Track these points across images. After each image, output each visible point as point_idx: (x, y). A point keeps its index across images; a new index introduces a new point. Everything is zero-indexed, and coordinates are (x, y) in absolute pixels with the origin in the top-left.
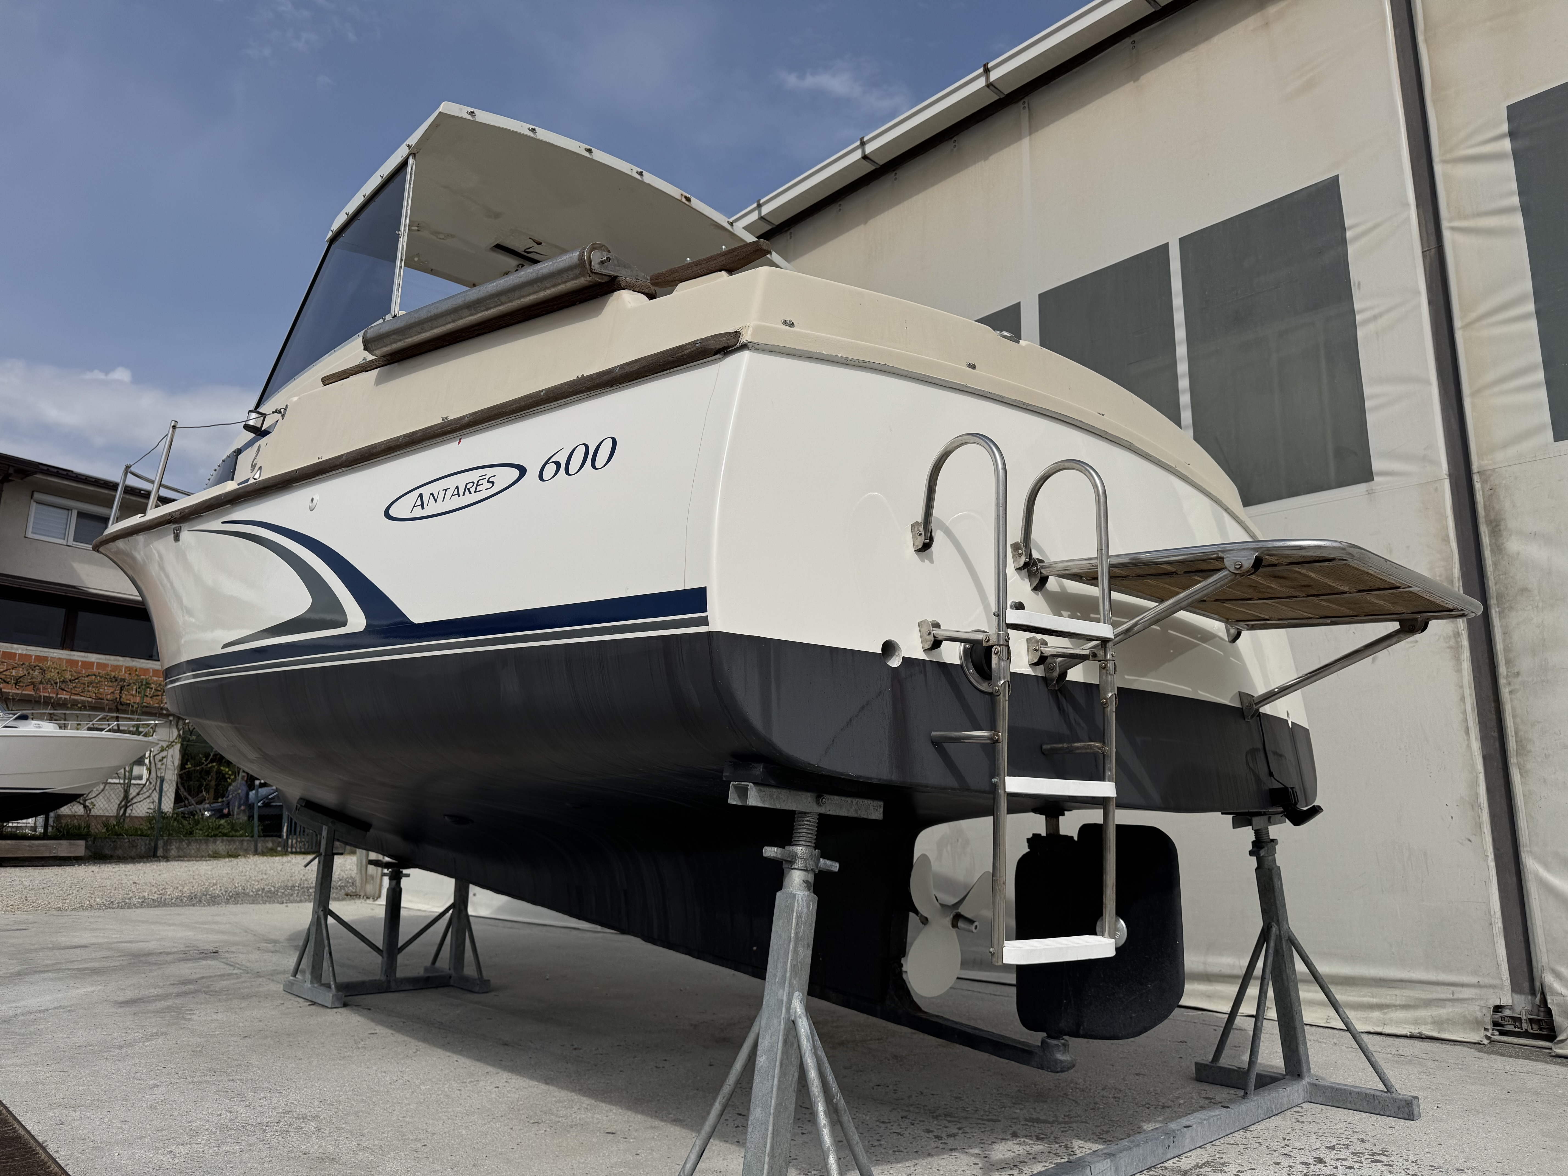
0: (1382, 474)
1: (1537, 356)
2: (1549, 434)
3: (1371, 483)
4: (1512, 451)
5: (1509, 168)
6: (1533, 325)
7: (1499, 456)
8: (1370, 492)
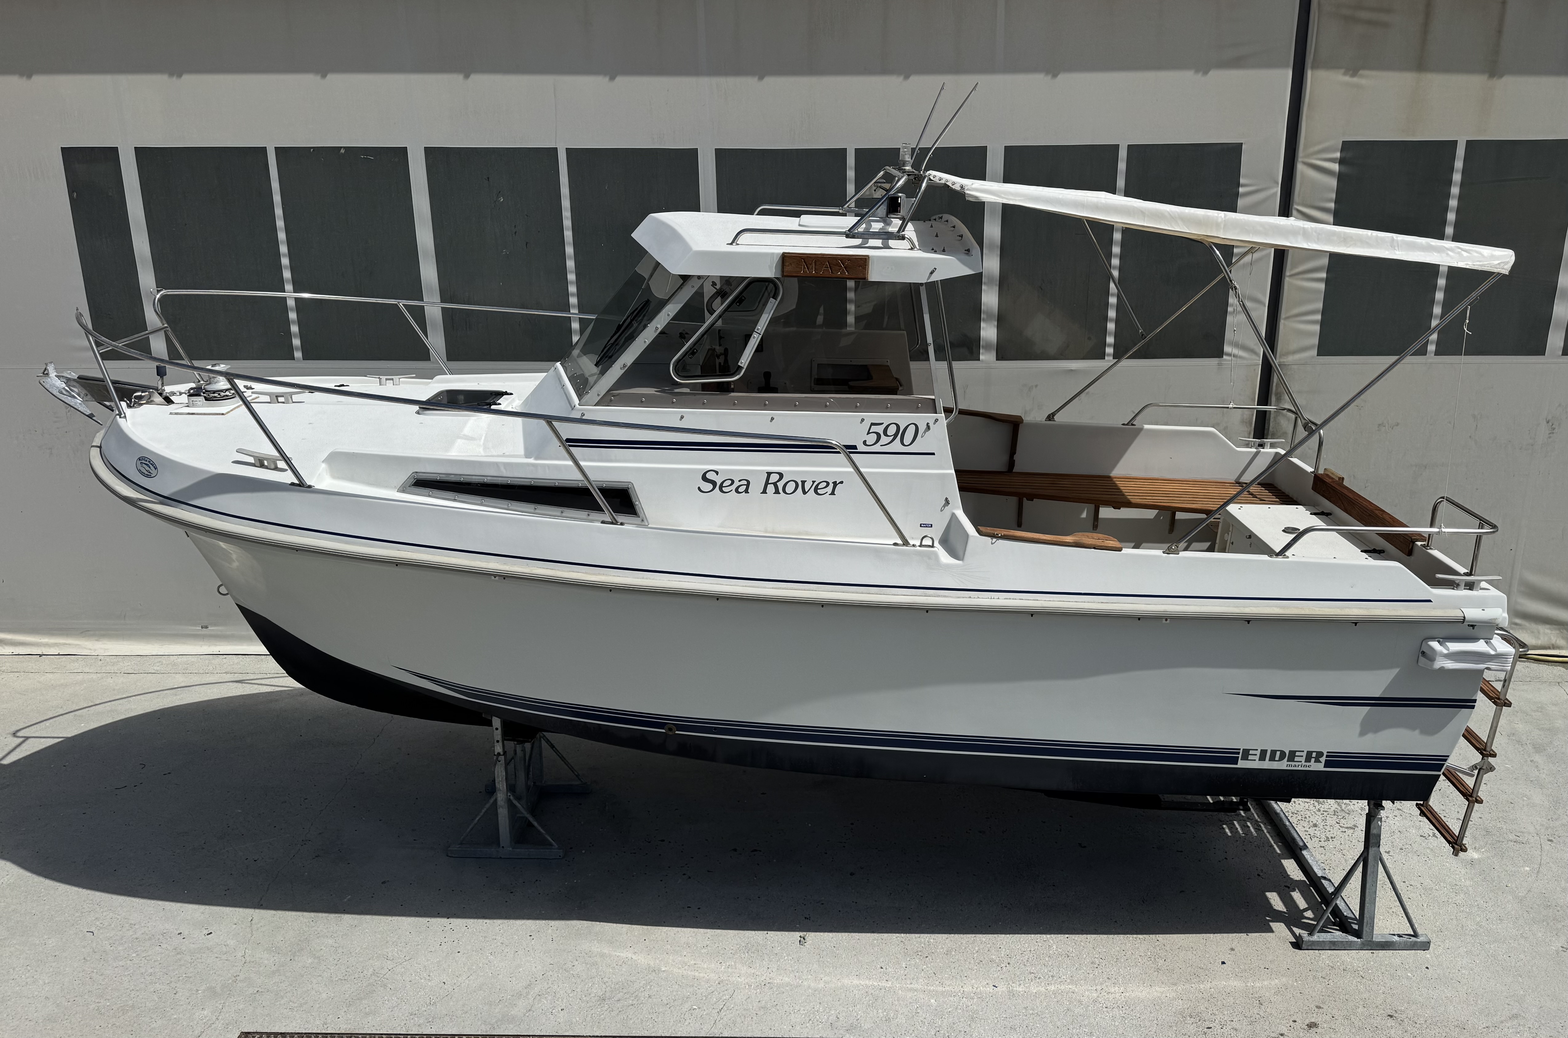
0: (1229, 355)
1: (1320, 305)
2: (1315, 352)
3: (1221, 359)
4: (1297, 356)
5: (1333, 182)
6: (1322, 286)
7: (1290, 359)
8: (1219, 364)
